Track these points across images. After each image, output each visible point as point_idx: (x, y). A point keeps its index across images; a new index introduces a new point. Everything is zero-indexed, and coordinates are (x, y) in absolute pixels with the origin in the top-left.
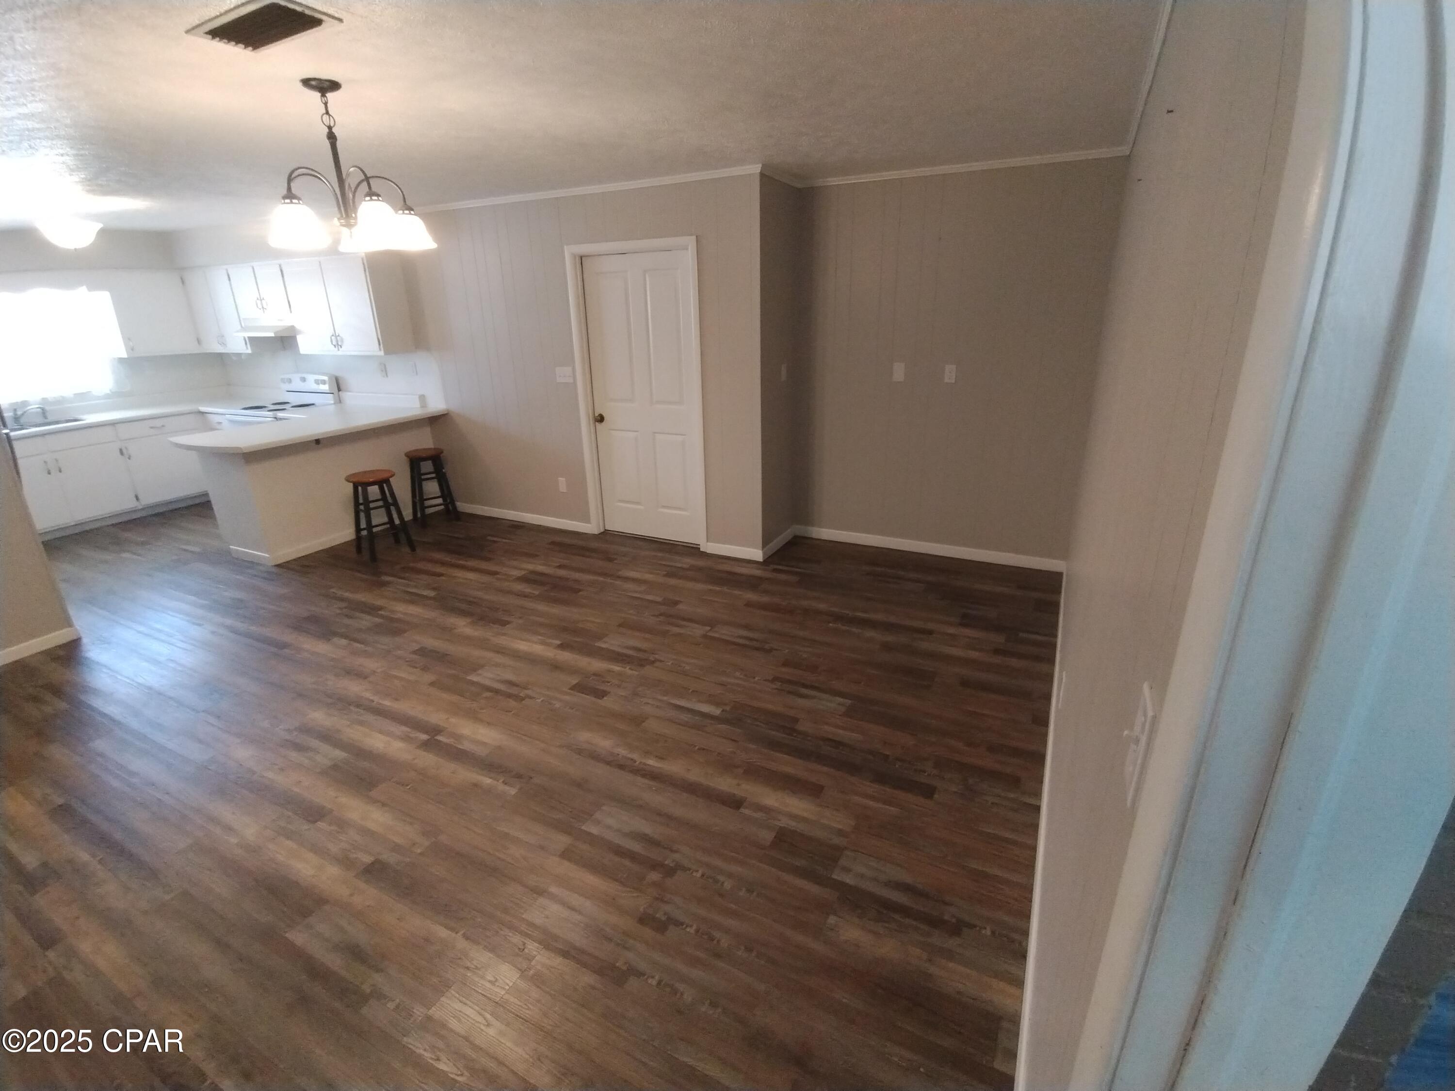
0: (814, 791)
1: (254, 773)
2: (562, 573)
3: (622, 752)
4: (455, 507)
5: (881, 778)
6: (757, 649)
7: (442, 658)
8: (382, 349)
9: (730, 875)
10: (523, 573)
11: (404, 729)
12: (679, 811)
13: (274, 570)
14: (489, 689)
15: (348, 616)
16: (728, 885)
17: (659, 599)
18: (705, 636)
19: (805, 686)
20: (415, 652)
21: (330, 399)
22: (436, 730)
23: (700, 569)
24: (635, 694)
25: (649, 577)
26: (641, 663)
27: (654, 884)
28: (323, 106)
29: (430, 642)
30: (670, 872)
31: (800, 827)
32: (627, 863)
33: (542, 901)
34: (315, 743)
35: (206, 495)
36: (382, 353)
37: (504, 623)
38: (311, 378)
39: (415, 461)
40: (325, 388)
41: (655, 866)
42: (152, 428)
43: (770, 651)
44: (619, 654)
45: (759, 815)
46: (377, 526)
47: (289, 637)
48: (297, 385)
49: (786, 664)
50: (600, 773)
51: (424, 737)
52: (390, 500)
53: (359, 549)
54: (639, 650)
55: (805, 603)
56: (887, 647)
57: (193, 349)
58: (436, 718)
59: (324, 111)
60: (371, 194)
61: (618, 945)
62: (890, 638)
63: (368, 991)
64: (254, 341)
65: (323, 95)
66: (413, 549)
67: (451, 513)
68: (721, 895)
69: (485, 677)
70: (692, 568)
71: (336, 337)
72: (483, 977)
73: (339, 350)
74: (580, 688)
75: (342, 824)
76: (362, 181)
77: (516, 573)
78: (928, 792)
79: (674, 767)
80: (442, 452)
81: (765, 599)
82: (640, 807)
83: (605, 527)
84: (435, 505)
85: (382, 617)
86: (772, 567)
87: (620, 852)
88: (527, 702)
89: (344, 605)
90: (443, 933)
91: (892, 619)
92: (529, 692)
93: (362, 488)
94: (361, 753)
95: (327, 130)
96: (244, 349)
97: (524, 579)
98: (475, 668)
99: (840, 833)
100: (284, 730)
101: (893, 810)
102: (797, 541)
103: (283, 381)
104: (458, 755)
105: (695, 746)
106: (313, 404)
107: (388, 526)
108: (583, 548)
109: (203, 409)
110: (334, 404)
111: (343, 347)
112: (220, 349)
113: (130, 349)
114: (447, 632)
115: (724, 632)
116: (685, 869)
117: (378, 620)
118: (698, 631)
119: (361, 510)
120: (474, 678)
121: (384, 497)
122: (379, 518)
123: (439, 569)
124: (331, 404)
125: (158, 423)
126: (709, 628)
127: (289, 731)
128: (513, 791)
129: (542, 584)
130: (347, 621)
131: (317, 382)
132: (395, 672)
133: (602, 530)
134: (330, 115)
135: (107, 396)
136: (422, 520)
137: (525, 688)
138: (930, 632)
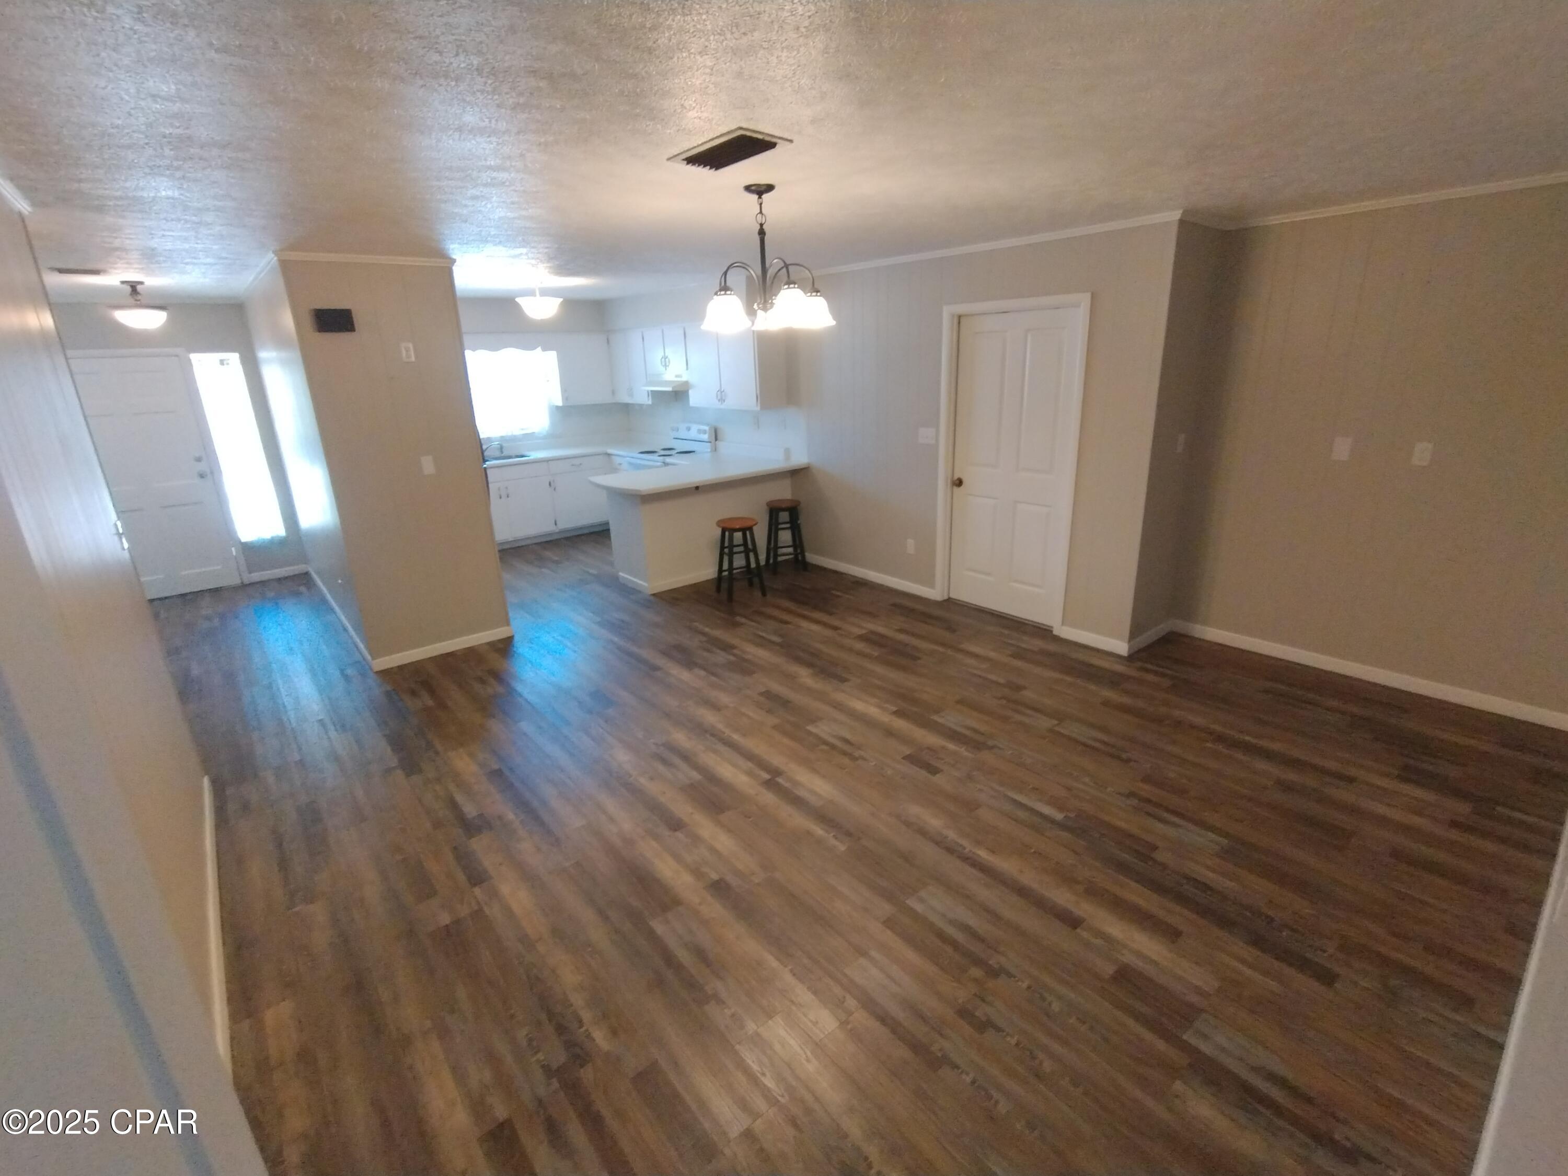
0: (1172, 934)
1: (631, 776)
2: (901, 637)
3: (951, 835)
4: (804, 557)
5: (1257, 941)
6: (1112, 756)
7: (785, 703)
8: (759, 405)
9: (1060, 998)
10: (864, 632)
11: (750, 764)
12: (1008, 913)
13: (652, 598)
14: (826, 743)
15: (708, 651)
16: (1056, 1007)
17: (1002, 681)
18: (1051, 731)
19: (1167, 810)
20: (761, 694)
21: (707, 447)
22: (776, 772)
23: (1050, 654)
24: (970, 777)
25: (992, 655)
26: (978, 746)
27: (976, 980)
28: (759, 206)
29: (777, 687)
30: (994, 973)
31: (1149, 970)
32: (949, 950)
33: (863, 961)
34: (677, 760)
35: (607, 523)
36: (758, 408)
37: (843, 680)
38: (695, 428)
39: (774, 511)
40: (705, 437)
41: (978, 962)
42: (573, 465)
43: (1128, 761)
44: (955, 732)
45: (1098, 942)
46: (737, 569)
47: (661, 661)
48: (683, 434)
49: (1147, 779)
50: (929, 853)
51: (766, 776)
52: (750, 546)
53: (718, 589)
54: (975, 731)
55: (1177, 713)
56: (1287, 787)
57: (608, 399)
58: (777, 760)
59: (759, 211)
60: (790, 282)
61: (933, 1028)
62: (1291, 776)
63: (710, 993)
64: (655, 395)
65: (760, 197)
66: (764, 594)
67: (800, 563)
68: (1048, 1015)
69: (822, 730)
70: (1043, 652)
71: (721, 392)
72: (805, 1015)
73: (722, 403)
74: (911, 759)
75: (696, 839)
76: (782, 268)
77: (857, 631)
78: (1327, 978)
79: (1007, 865)
80: (799, 505)
81: (1126, 700)
82: (968, 897)
83: (949, 593)
84: (786, 552)
85: (734, 655)
86: (1139, 664)
87: (942, 936)
88: (860, 762)
89: (704, 639)
90: (773, 963)
91: (1297, 753)
92: (862, 753)
93: (729, 533)
94: (712, 778)
95: (759, 227)
96: (647, 401)
97: (861, 638)
98: (814, 720)
99: (1198, 991)
100: (654, 744)
101: (1273, 985)
102: (1171, 639)
103: (673, 430)
104: (797, 802)
105: (1031, 848)
106: (694, 452)
107: (745, 569)
108: (924, 614)
109: (610, 451)
110: (711, 452)
111: (726, 401)
112: (627, 400)
113: (565, 398)
114: (790, 678)
115: (1074, 730)
116: (1010, 975)
117: (732, 658)
118: (1045, 723)
119: (726, 554)
120: (810, 728)
121: (745, 544)
122: (739, 561)
123: (786, 617)
124: (707, 452)
125: (577, 462)
126: (1056, 722)
127: (656, 744)
128: (842, 848)
129: (881, 646)
130: (705, 654)
131: (699, 431)
132: (743, 710)
133: (946, 597)
134: (762, 214)
135: (545, 437)
136: (773, 567)
137: (859, 748)
138: (1351, 780)
